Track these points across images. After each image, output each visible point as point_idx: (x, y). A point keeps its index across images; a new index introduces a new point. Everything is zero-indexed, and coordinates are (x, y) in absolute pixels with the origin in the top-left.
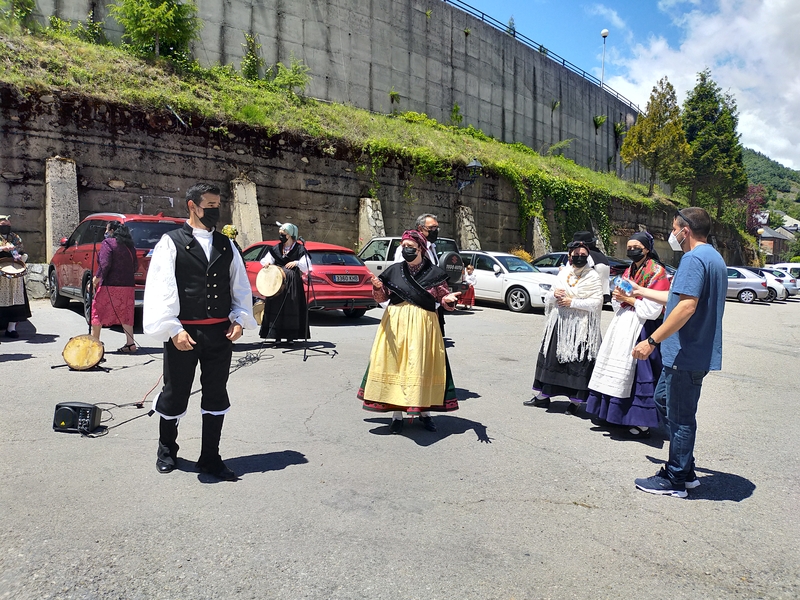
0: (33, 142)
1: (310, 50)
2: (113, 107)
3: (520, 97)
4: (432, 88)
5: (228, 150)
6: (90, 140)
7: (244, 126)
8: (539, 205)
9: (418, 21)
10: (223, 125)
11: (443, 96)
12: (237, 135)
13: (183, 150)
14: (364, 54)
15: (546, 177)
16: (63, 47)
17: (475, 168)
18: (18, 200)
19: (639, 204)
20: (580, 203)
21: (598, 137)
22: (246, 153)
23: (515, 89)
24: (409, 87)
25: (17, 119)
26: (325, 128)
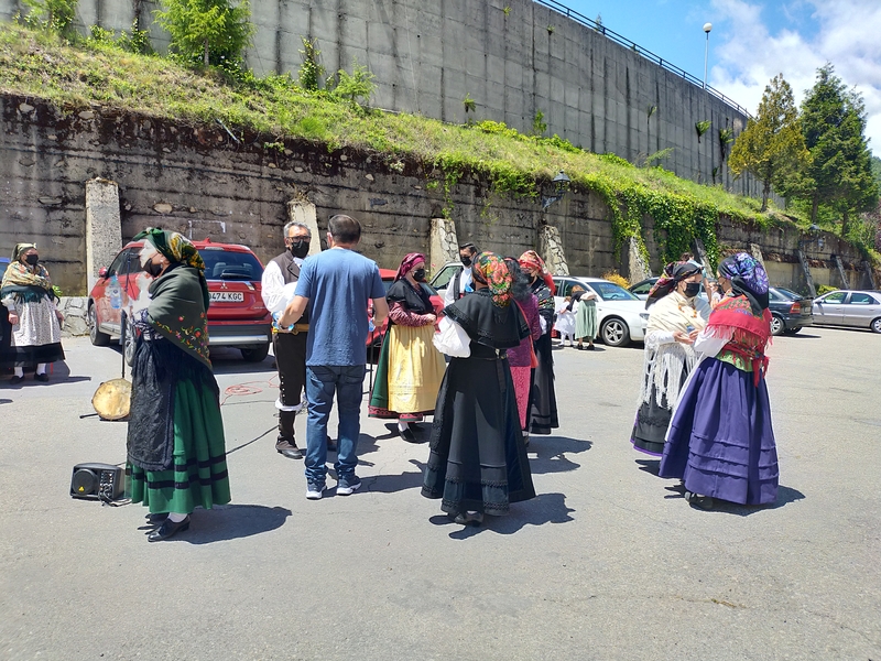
0: (71, 162)
1: (375, 55)
2: (158, 122)
3: (611, 102)
4: (511, 94)
5: (284, 168)
6: (134, 159)
7: (303, 140)
8: (635, 223)
9: (494, 18)
10: (279, 141)
11: (524, 102)
12: (295, 151)
13: (235, 168)
14: (435, 59)
15: (643, 191)
16: (104, 58)
17: (562, 182)
18: (56, 227)
19: (751, 221)
20: (683, 220)
21: (702, 146)
22: (304, 171)
23: (606, 93)
24: (486, 94)
25: (54, 137)
26: (392, 141)
